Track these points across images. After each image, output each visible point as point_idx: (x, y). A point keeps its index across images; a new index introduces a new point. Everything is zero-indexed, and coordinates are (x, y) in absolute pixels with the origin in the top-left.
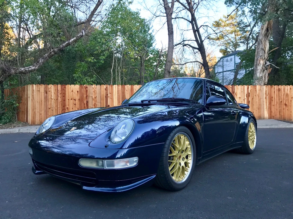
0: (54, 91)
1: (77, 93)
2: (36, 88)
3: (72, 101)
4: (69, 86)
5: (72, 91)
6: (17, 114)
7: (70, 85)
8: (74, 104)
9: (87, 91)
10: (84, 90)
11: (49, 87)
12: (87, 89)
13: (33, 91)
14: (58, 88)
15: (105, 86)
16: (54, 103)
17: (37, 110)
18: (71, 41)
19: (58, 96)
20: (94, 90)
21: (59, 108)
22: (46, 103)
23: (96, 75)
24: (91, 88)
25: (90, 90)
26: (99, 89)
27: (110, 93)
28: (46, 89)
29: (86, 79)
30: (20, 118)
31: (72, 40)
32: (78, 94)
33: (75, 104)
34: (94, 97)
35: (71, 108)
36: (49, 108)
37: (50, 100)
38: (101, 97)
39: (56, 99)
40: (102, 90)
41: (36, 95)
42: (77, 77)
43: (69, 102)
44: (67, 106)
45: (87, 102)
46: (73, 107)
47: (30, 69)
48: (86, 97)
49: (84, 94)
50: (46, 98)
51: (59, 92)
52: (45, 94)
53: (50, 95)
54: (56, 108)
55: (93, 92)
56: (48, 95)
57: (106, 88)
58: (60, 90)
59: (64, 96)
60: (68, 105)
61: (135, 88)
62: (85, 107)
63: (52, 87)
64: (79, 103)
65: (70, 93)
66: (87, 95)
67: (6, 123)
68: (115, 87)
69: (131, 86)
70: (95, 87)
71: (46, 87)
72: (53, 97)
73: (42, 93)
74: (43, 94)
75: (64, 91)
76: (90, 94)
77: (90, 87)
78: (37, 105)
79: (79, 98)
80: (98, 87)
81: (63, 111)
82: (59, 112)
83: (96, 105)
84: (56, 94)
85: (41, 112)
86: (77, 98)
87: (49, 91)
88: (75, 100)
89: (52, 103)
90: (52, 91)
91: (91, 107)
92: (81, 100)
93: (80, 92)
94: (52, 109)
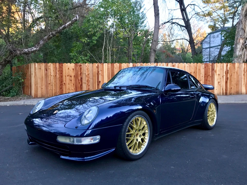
0: (53, 68)
1: (72, 70)
2: (38, 66)
3: (68, 77)
4: (65, 64)
5: (69, 69)
6: (23, 88)
7: (67, 63)
8: (70, 80)
9: (81, 69)
10: (78, 68)
11: (49, 65)
12: (81, 66)
13: (35, 68)
14: (56, 66)
15: (96, 65)
16: (53, 79)
17: (39, 85)
18: (66, 25)
19: (56, 73)
20: (87, 68)
21: (57, 84)
22: (47, 79)
23: (89, 54)
24: (85, 66)
25: (83, 68)
26: (92, 66)
27: (101, 71)
28: (47, 67)
29: (81, 58)
30: (25, 92)
31: (68, 23)
32: (73, 72)
33: (71, 80)
34: (87, 74)
35: (68, 84)
36: (49, 84)
37: (50, 76)
38: (93, 74)
39: (55, 75)
40: (94, 67)
41: (38, 71)
42: (73, 55)
43: (65, 78)
44: (64, 82)
45: (81, 78)
46: (69, 82)
47: (32, 50)
48: (81, 74)
49: (79, 71)
50: (46, 75)
51: (57, 69)
52: (46, 71)
53: (50, 72)
54: (55, 84)
55: (86, 70)
56: (48, 72)
57: (97, 66)
59: (61, 73)
60: (65, 81)
61: (123, 66)
62: (79, 83)
63: (51, 65)
64: (74, 79)
65: (66, 70)
66: (81, 72)
67: (14, 96)
68: (105, 65)
69: (120, 65)
70: (88, 65)
71: (46, 65)
72: (52, 74)
73: (43, 70)
74: (44, 71)
75: (61, 69)
76: (83, 71)
77: (84, 66)
78: (39, 81)
79: (74, 75)
80: (91, 66)
81: (61, 86)
82: (57, 87)
83: (88, 81)
84: (54, 70)
85: (42, 87)
86: (73, 74)
87: (49, 69)
88: (71, 76)
89: (52, 79)
90: (52, 69)
91: (85, 83)
92: (76, 76)
93: (75, 69)
94: (52, 84)
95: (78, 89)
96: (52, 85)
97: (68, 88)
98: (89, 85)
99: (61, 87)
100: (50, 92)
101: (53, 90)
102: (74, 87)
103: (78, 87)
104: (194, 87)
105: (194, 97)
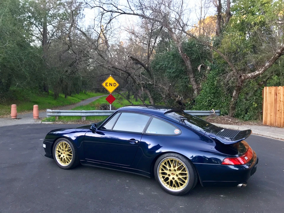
0: (283, 92)
2: (269, 90)
11: (279, 89)
13: (266, 92)
16: (282, 105)
17: (269, 112)
22: (276, 105)
28: (277, 91)
36: (278, 111)
37: (279, 102)
41: (269, 96)
50: (276, 100)
52: (275, 96)
56: (278, 97)
63: (281, 89)
67: (247, 120)
71: (276, 89)
72: (282, 99)
73: (273, 95)
78: (269, 107)
85: (271, 114)
87: (279, 93)
90: (281, 93)
94: (281, 111)
96: (281, 113)
100: (278, 121)
101: (282, 119)
104: (156, 132)
105: (135, 142)
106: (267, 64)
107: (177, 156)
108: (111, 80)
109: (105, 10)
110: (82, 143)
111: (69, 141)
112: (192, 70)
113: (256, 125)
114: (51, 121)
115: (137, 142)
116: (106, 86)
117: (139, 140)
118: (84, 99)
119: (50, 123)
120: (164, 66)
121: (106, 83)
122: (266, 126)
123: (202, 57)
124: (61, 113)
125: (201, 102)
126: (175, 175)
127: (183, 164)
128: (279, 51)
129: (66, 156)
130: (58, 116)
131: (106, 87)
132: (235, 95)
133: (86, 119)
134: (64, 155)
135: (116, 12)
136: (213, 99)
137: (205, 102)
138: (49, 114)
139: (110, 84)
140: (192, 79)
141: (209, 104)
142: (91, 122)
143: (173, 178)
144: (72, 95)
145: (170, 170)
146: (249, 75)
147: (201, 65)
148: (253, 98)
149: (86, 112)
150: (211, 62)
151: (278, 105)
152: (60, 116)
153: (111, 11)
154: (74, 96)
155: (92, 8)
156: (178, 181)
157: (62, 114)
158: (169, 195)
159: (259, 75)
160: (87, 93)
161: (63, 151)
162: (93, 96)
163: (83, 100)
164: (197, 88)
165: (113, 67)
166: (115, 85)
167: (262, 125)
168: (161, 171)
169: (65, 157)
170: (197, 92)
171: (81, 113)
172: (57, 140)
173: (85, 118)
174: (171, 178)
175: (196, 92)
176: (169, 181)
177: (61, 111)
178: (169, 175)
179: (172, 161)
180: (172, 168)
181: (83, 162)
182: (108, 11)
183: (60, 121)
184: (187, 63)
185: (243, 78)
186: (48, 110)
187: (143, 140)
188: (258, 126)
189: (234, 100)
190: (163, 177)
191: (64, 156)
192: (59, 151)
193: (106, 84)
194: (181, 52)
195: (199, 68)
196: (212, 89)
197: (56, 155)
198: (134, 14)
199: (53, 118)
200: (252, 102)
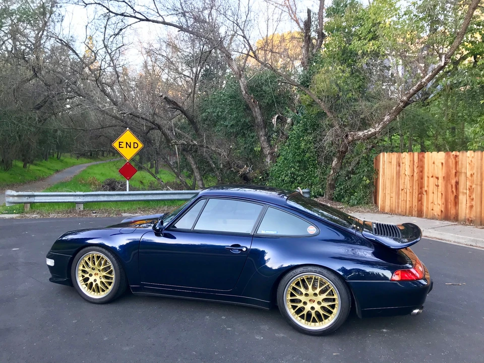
0: (409, 162)
1: (441, 165)
2: (388, 157)
3: (433, 179)
4: (429, 155)
5: (434, 163)
7: (431, 153)
8: (436, 185)
9: (456, 163)
10: (452, 161)
11: (403, 157)
12: (457, 159)
13: (384, 161)
14: (414, 159)
16: (408, 181)
17: (388, 191)
19: (414, 170)
20: (470, 162)
21: (414, 190)
22: (399, 181)
24: (464, 158)
25: (462, 161)
26: (479, 158)
28: (399, 159)
32: (442, 169)
33: (438, 186)
34: (469, 174)
35: (432, 192)
36: (402, 190)
37: (403, 177)
38: (482, 174)
39: (411, 175)
41: (388, 168)
43: (428, 181)
44: (426, 188)
45: (457, 183)
46: (433, 189)
47: (370, 133)
48: (456, 173)
49: (452, 168)
50: (398, 173)
51: (415, 164)
52: (398, 167)
53: (403, 168)
54: (411, 191)
55: (468, 165)
56: (401, 169)
58: (417, 161)
59: (421, 172)
60: (428, 186)
62: (453, 191)
63: (406, 156)
64: (443, 185)
65: (430, 167)
66: (457, 171)
70: (471, 155)
71: (399, 156)
72: (408, 172)
73: (393, 165)
74: (395, 166)
75: (421, 162)
76: (462, 168)
77: (463, 156)
78: (388, 184)
79: (443, 175)
80: (478, 156)
81: (420, 195)
82: (414, 196)
83: (471, 190)
84: (411, 167)
85: (392, 194)
86: (441, 174)
87: (403, 163)
88: (438, 178)
89: (406, 182)
90: (407, 163)
91: (463, 193)
92: (447, 178)
93: (446, 164)
94: (405, 190)
95: (449, 204)
96: (406, 193)
97: (431, 200)
98: (472, 197)
99: (420, 198)
100: (402, 208)
101: (408, 202)
102: (443, 200)
103: (450, 201)
104: (276, 232)
105: (241, 250)
106: (387, 118)
107: (319, 272)
108: (128, 136)
109: (110, 11)
110: (134, 254)
111: (107, 252)
112: (262, 123)
113: (368, 212)
114: (16, 214)
115: (244, 249)
116: (120, 147)
117: (249, 247)
118: (58, 169)
119: (14, 216)
120: (215, 114)
121: (120, 142)
122: (385, 213)
123: (278, 103)
124: (36, 198)
125: (279, 177)
126: (316, 302)
127: (329, 283)
128: (405, 98)
129: (101, 279)
130: (30, 203)
131: (120, 150)
132: (336, 165)
133: (84, 208)
134: (97, 278)
135: (131, 16)
136: (299, 171)
137: (285, 176)
138: (11, 199)
139: (127, 143)
140: (263, 138)
141: (292, 180)
142: (94, 213)
143: (313, 308)
144: (35, 162)
145: (307, 295)
146: (360, 134)
147: (277, 116)
148: (363, 170)
149: (84, 196)
150: (293, 111)
151: (401, 181)
152: (34, 203)
153: (122, 15)
154: (39, 165)
155: (87, 4)
156: (322, 312)
157: (37, 200)
158: (305, 337)
159: (375, 135)
160: (62, 158)
161: (94, 270)
162: (73, 165)
163: (57, 171)
164: (271, 154)
165: (131, 114)
166: (136, 146)
167: (378, 212)
168: (289, 298)
169: (98, 282)
170: (270, 160)
171: (75, 198)
172: (81, 251)
173: (82, 207)
174: (308, 308)
175: (268, 160)
176: (305, 312)
177: (36, 193)
178: (305, 303)
179: (309, 279)
180: (310, 291)
181: (135, 289)
182: (117, 14)
183: (34, 212)
184: (255, 111)
185: (350, 138)
186: (9, 192)
187: (254, 247)
188: (372, 214)
189: (334, 172)
190: (294, 307)
191: (95, 280)
192: (84, 271)
193: (120, 145)
194: (244, 92)
195: (274, 121)
196: (297, 155)
197: (79, 280)
198: (164, 23)
199: (20, 208)
200: (362, 176)
